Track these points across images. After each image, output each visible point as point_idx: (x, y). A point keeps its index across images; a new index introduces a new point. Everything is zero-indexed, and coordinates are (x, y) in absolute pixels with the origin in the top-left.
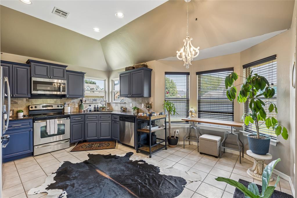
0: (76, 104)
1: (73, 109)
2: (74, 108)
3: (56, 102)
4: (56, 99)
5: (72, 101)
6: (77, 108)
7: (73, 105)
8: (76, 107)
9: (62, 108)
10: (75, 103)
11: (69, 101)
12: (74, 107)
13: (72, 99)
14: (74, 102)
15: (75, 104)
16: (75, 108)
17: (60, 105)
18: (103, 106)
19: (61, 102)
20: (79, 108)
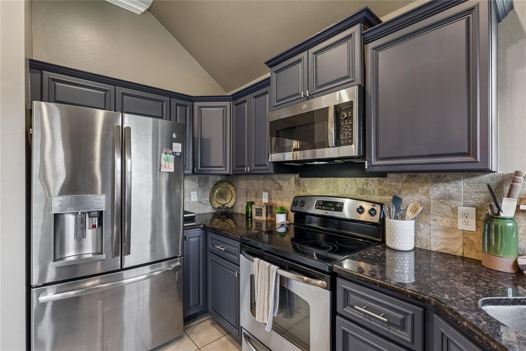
0: (461, 209)
1: (439, 234)
2: (448, 230)
3: (362, 191)
4: (363, 180)
5: (438, 189)
6: (472, 238)
7: (446, 216)
8: (461, 225)
9: (376, 219)
10: (453, 203)
11: (421, 190)
12: (446, 222)
13: (437, 180)
14: (448, 197)
15: (454, 210)
17: (367, 207)
19: (384, 194)
20: (480, 234)
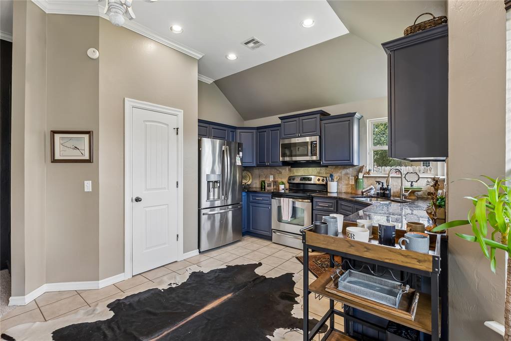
0: (351, 177)
1: (345, 186)
2: (347, 184)
3: (319, 173)
4: (319, 168)
5: (344, 172)
6: (353, 186)
7: (346, 180)
8: (351, 183)
9: (324, 183)
10: (348, 176)
11: (340, 172)
12: (346, 182)
13: (344, 168)
14: (347, 174)
15: (349, 178)
16: (350, 186)
17: (321, 179)
18: (412, 185)
19: (327, 174)
